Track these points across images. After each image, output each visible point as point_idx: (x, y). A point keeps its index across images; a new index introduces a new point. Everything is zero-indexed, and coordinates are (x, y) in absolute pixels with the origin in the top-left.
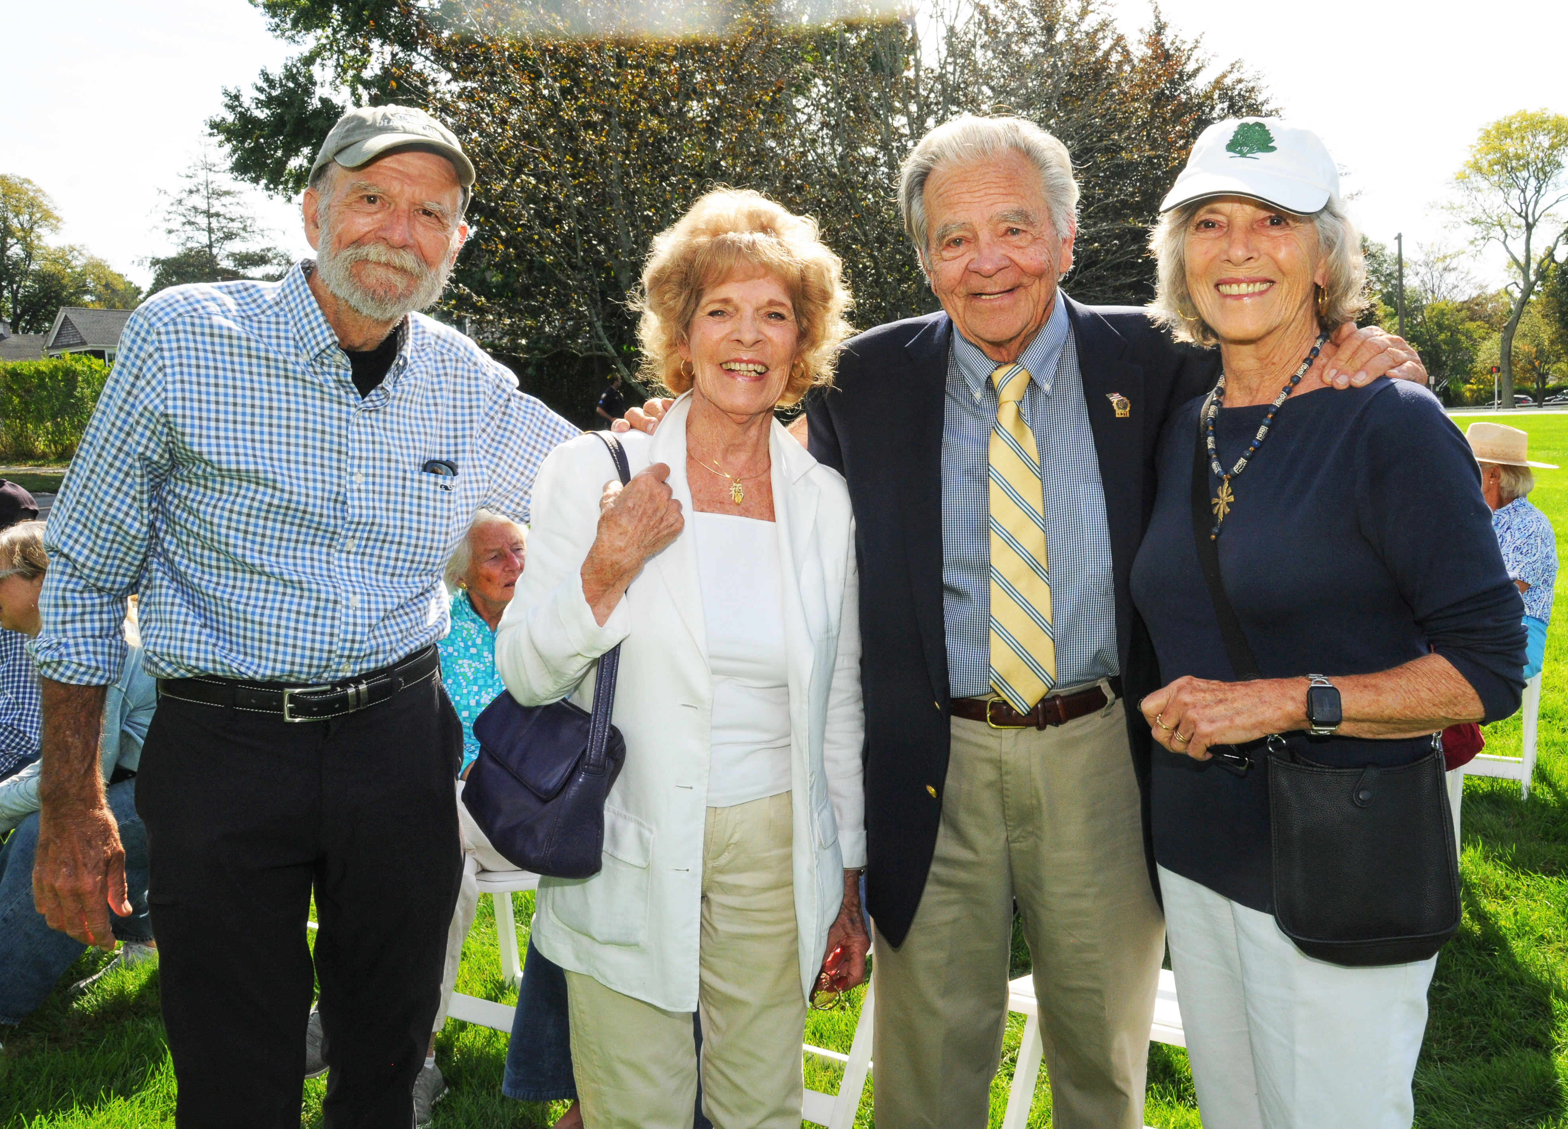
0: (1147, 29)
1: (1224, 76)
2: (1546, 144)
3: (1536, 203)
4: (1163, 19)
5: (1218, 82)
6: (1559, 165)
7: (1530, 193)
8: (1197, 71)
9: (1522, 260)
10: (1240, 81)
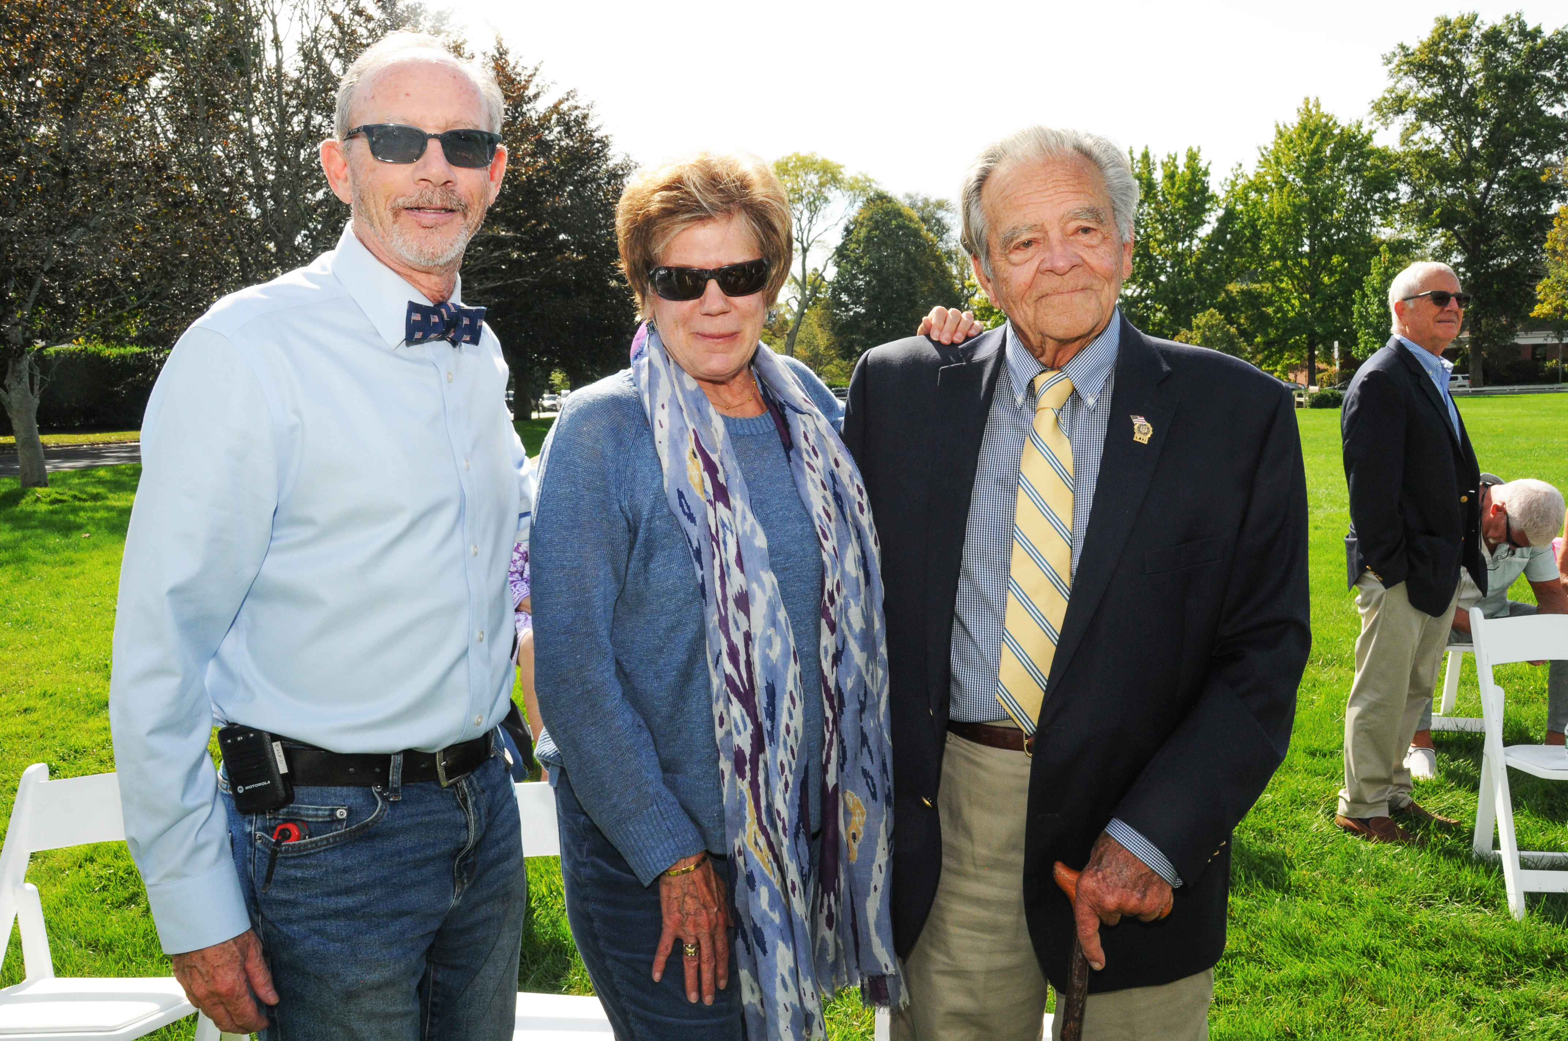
0: (490, 54)
1: (561, 102)
2: (816, 182)
3: (809, 230)
4: (505, 46)
5: (556, 107)
6: (826, 200)
7: (805, 222)
8: (536, 96)
9: (800, 278)
10: (576, 108)
